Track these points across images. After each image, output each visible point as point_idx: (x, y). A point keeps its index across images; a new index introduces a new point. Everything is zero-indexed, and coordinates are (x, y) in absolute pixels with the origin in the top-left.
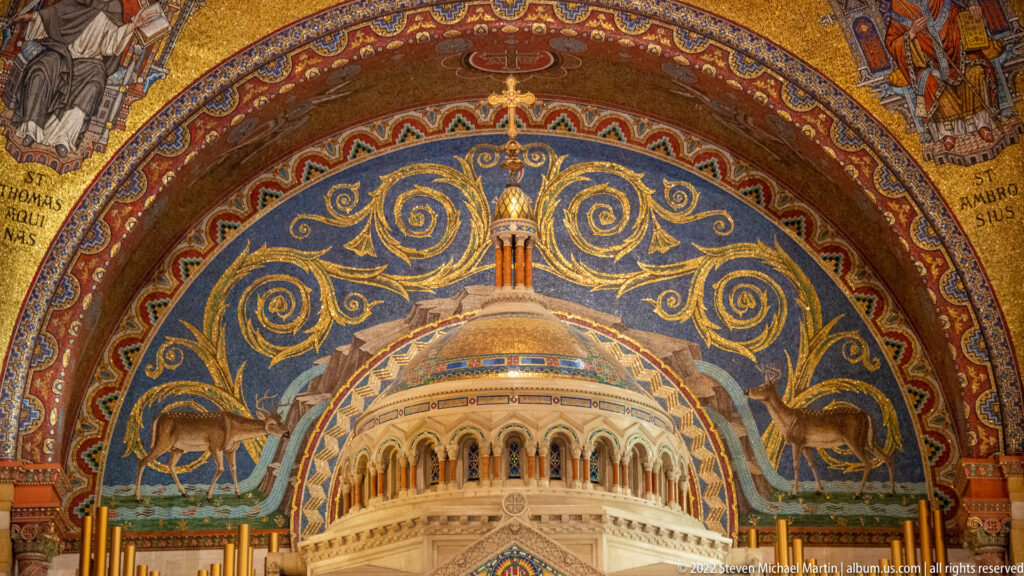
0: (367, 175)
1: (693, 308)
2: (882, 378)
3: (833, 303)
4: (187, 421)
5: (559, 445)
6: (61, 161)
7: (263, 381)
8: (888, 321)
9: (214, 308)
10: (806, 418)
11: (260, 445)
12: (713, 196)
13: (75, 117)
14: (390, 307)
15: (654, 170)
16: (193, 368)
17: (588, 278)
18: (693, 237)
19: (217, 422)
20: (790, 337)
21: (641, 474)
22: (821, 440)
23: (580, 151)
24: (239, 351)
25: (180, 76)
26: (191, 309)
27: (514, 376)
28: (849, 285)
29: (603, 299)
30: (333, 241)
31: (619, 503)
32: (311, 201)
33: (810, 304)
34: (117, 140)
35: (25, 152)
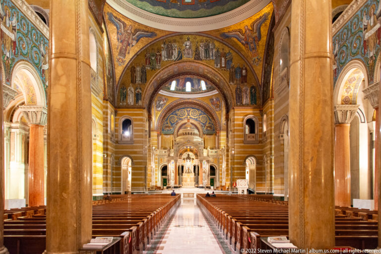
0: (178, 110)
1: (200, 119)
2: (213, 124)
3: (209, 119)
4: (167, 127)
5: (191, 133)
6: (159, 111)
7: (172, 124)
8: (213, 120)
9: (169, 119)
10: (207, 127)
11: (172, 129)
12: (202, 112)
13: (160, 108)
14: (180, 119)
15: (198, 110)
16: (167, 123)
17: (194, 117)
18: (200, 114)
19: (169, 127)
20: (206, 122)
21: (196, 135)
22: (209, 128)
23: (193, 108)
24: (170, 122)
26: (167, 119)
27: (189, 129)
28: (210, 118)
29: (194, 119)
30: (176, 115)
31: (195, 137)
32: (175, 112)
33: (208, 119)
35: (157, 110)
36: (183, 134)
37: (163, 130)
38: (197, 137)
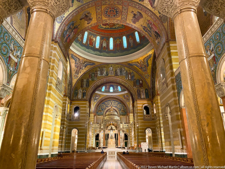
0: (106, 101)
1: (118, 107)
2: (125, 109)
3: (123, 106)
4: (100, 111)
5: (113, 114)
6: (96, 102)
7: (102, 109)
8: (125, 107)
10: (122, 111)
11: (102, 112)
12: (119, 102)
13: (96, 100)
14: (107, 107)
15: (117, 101)
16: (100, 109)
18: (118, 104)
19: (101, 111)
20: (122, 108)
22: (123, 112)
23: (114, 101)
24: (101, 108)
25: (100, 99)
26: (100, 106)
27: (112, 112)
28: (124, 106)
29: (115, 106)
30: (105, 104)
31: (115, 116)
32: (104, 103)
35: (94, 102)
36: (109, 115)
37: (97, 113)
38: (117, 117)
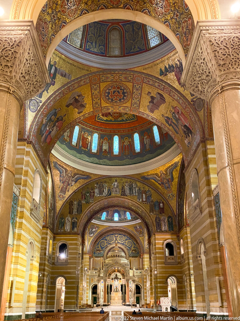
0: (108, 236)
1: (126, 244)
2: (137, 248)
3: (134, 244)
4: (98, 250)
5: (119, 255)
6: (92, 237)
7: (102, 248)
8: (137, 245)
9: (99, 244)
10: (133, 250)
11: (102, 252)
12: (128, 237)
13: (92, 234)
14: (109, 244)
15: (124, 236)
16: (98, 247)
17: (120, 242)
18: (126, 240)
19: (100, 250)
20: (132, 246)
21: (123, 257)
22: (134, 252)
23: (120, 234)
24: (101, 246)
25: (98, 232)
26: (98, 244)
27: (116, 252)
28: (135, 243)
29: (121, 243)
30: (106, 240)
31: (122, 259)
32: (105, 237)
33: (133, 243)
34: (95, 235)
35: (90, 236)
36: (112, 257)
37: (94, 253)
38: (124, 259)
